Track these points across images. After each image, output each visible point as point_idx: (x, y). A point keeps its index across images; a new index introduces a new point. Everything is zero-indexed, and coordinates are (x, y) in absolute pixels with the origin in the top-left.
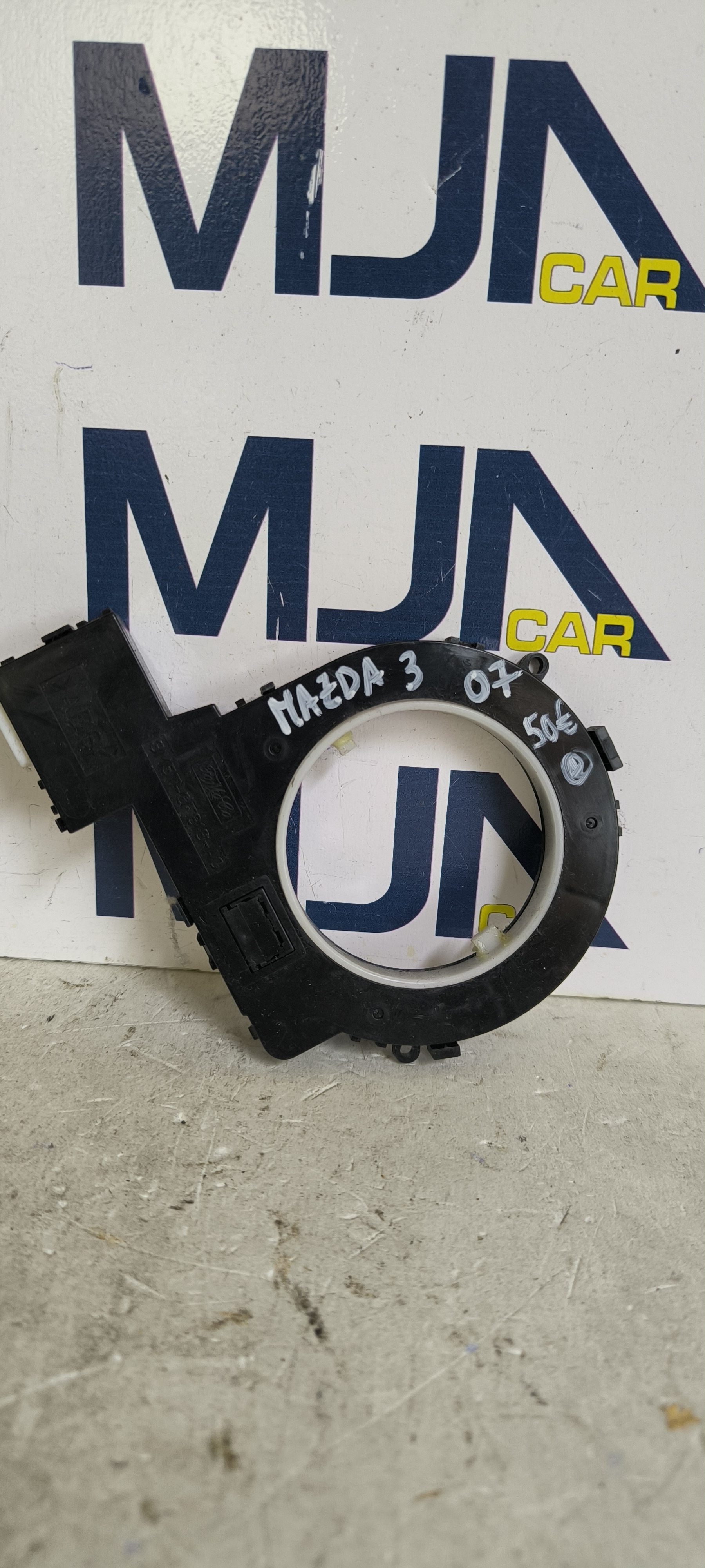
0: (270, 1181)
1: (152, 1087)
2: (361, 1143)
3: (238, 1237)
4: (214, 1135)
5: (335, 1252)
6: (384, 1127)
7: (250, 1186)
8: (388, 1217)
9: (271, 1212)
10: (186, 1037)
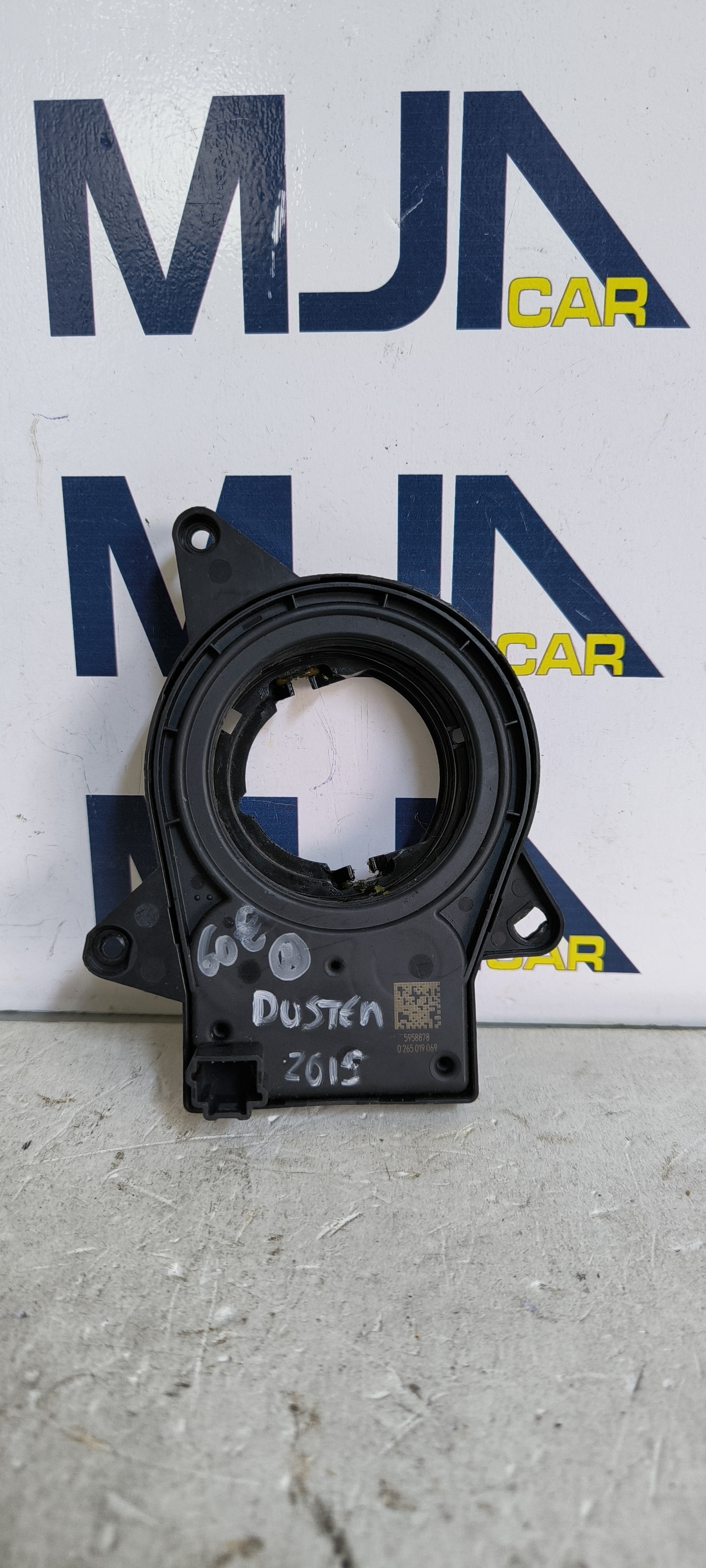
0: (283, 1351)
1: (142, 1230)
2: (390, 1293)
3: (244, 1432)
4: (215, 1291)
5: (364, 1447)
6: (416, 1270)
7: (258, 1359)
8: (426, 1393)
9: (286, 1394)
10: (183, 1161)
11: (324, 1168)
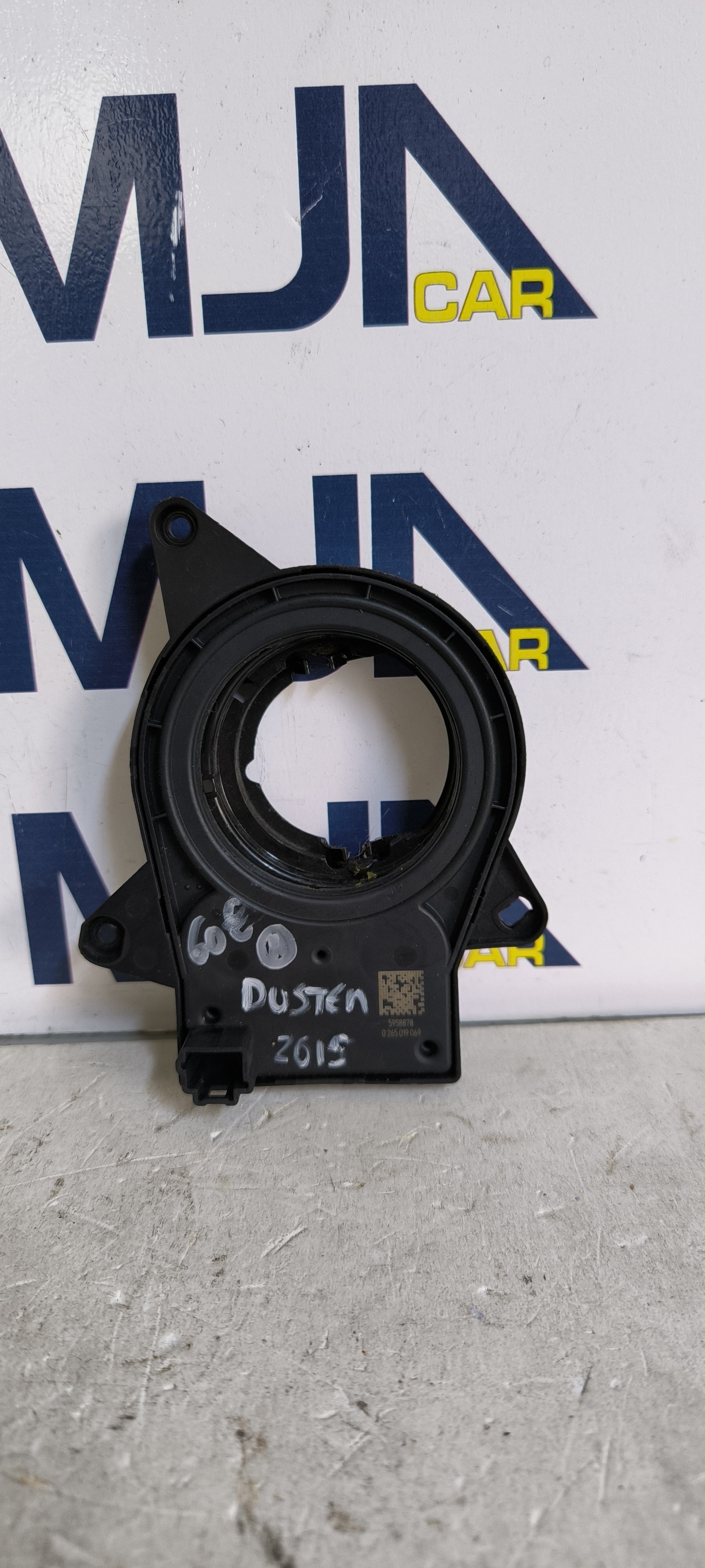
0: (228, 1376)
1: (84, 1259)
2: (336, 1308)
3: (190, 1462)
4: (159, 1317)
5: (312, 1470)
7: (204, 1385)
8: (373, 1409)
9: (232, 1420)
10: (124, 1184)
11: (268, 1183)
